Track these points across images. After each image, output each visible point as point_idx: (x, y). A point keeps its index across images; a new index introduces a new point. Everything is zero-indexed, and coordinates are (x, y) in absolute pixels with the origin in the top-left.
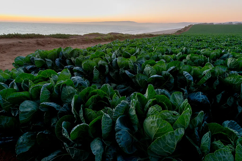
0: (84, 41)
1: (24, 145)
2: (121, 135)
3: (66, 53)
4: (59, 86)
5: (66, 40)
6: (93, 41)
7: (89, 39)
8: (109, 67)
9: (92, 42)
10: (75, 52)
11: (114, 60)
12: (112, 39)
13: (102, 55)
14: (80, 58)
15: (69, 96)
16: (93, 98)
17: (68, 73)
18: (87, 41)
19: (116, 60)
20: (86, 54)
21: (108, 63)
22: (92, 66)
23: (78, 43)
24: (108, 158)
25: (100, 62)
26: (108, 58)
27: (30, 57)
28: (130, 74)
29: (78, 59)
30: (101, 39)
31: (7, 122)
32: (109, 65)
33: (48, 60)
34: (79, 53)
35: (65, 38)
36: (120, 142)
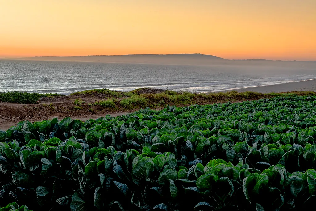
0: (71, 109)
1: (42, 192)
2: (116, 167)
3: (64, 125)
4: (70, 147)
5: (31, 108)
6: (92, 109)
7: (83, 106)
8: (116, 138)
9: (90, 111)
10: (75, 124)
11: (122, 132)
12: (143, 104)
13: (109, 127)
14: (83, 129)
15: (78, 156)
16: (99, 154)
17: (75, 140)
18: (78, 109)
19: (125, 131)
20: (89, 126)
21: (115, 134)
22: (97, 137)
23: (58, 114)
24: (107, 181)
25: (107, 133)
26: (115, 129)
27: (12, 131)
28: (137, 144)
29: (81, 132)
30: (114, 104)
31: (23, 178)
32: (115, 136)
33: (41, 134)
34: (80, 124)
35: (28, 102)
36: (115, 171)
